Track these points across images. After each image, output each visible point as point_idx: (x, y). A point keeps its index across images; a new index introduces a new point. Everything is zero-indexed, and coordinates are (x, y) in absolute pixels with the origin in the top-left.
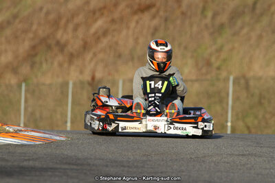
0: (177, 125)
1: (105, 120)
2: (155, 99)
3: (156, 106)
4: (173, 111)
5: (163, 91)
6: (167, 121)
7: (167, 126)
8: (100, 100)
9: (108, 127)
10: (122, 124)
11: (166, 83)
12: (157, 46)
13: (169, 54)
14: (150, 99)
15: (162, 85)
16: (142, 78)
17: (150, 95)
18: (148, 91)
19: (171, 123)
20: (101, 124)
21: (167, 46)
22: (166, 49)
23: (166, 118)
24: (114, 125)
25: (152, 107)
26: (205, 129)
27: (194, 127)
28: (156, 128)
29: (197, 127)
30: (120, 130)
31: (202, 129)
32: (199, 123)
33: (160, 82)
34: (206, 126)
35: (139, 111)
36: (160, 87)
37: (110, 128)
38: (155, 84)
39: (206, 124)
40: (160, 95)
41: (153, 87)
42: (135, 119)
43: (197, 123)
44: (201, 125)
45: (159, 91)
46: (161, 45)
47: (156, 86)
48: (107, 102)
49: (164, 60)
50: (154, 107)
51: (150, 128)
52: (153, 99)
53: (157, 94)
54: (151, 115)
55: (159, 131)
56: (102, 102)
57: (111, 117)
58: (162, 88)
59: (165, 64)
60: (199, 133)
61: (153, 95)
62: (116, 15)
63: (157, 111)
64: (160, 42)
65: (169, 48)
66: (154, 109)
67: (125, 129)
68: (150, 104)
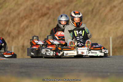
0: (92, 51)
1: (56, 50)
2: (80, 39)
3: (81, 42)
4: (89, 45)
5: (83, 35)
6: (88, 49)
7: (88, 52)
8: (50, 42)
9: (58, 54)
10: (65, 52)
11: (84, 31)
12: (75, 14)
13: (81, 19)
14: (78, 39)
15: (82, 32)
16: (69, 31)
17: (77, 38)
18: (76, 35)
19: (90, 50)
20: (55, 52)
21: (80, 15)
22: (80, 16)
23: (87, 48)
24: (61, 53)
25: (79, 43)
26: (105, 53)
27: (100, 52)
28: (82, 53)
29: (101, 52)
30: (65, 55)
31: (104, 53)
32: (103, 50)
33: (81, 31)
34: (105, 51)
35: (72, 46)
36: (81, 33)
37: (59, 54)
38: (78, 32)
39: (105, 50)
40: (82, 37)
41: (77, 33)
42: (72, 49)
43: (101, 50)
44: (103, 51)
45: (81, 35)
46: (77, 14)
47: (79, 33)
48: (53, 42)
49: (79, 22)
50: (81, 43)
51: (80, 53)
52: (79, 39)
53: (80, 37)
54: (79, 47)
55: (84, 55)
56: (51, 42)
57: (60, 49)
58: (82, 34)
59: (79, 23)
60: (102, 54)
61: (79, 37)
63: (82, 45)
64: (76, 13)
65: (81, 15)
66: (80, 44)
67: (67, 54)
68: (78, 41)
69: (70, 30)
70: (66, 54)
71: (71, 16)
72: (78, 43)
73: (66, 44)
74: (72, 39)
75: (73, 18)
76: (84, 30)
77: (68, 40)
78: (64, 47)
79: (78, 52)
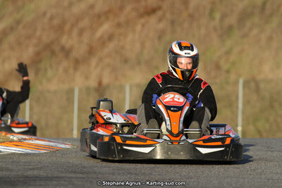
62: (122, 19)
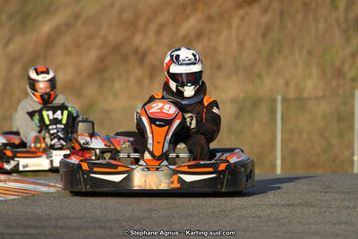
3: (60, 139)
5: (64, 121)
10: (23, 162)
11: (66, 113)
14: (52, 132)
15: (62, 114)
17: (50, 127)
18: (47, 122)
25: (56, 140)
30: (21, 169)
33: (59, 112)
36: (60, 117)
37: (8, 167)
38: (54, 114)
40: (63, 126)
41: (51, 117)
46: (42, 73)
47: (55, 116)
49: (48, 90)
52: (55, 131)
53: (58, 126)
54: (56, 149)
57: (9, 153)
58: (62, 119)
61: (54, 127)
63: (62, 144)
64: (40, 70)
67: (27, 166)
68: (53, 136)
69: (30, 110)
70: (24, 167)
71: (30, 78)
72: (52, 140)
73: (23, 144)
74: (40, 132)
75: (33, 84)
76: (66, 108)
77: (28, 134)
78: (19, 150)
79: (52, 162)
